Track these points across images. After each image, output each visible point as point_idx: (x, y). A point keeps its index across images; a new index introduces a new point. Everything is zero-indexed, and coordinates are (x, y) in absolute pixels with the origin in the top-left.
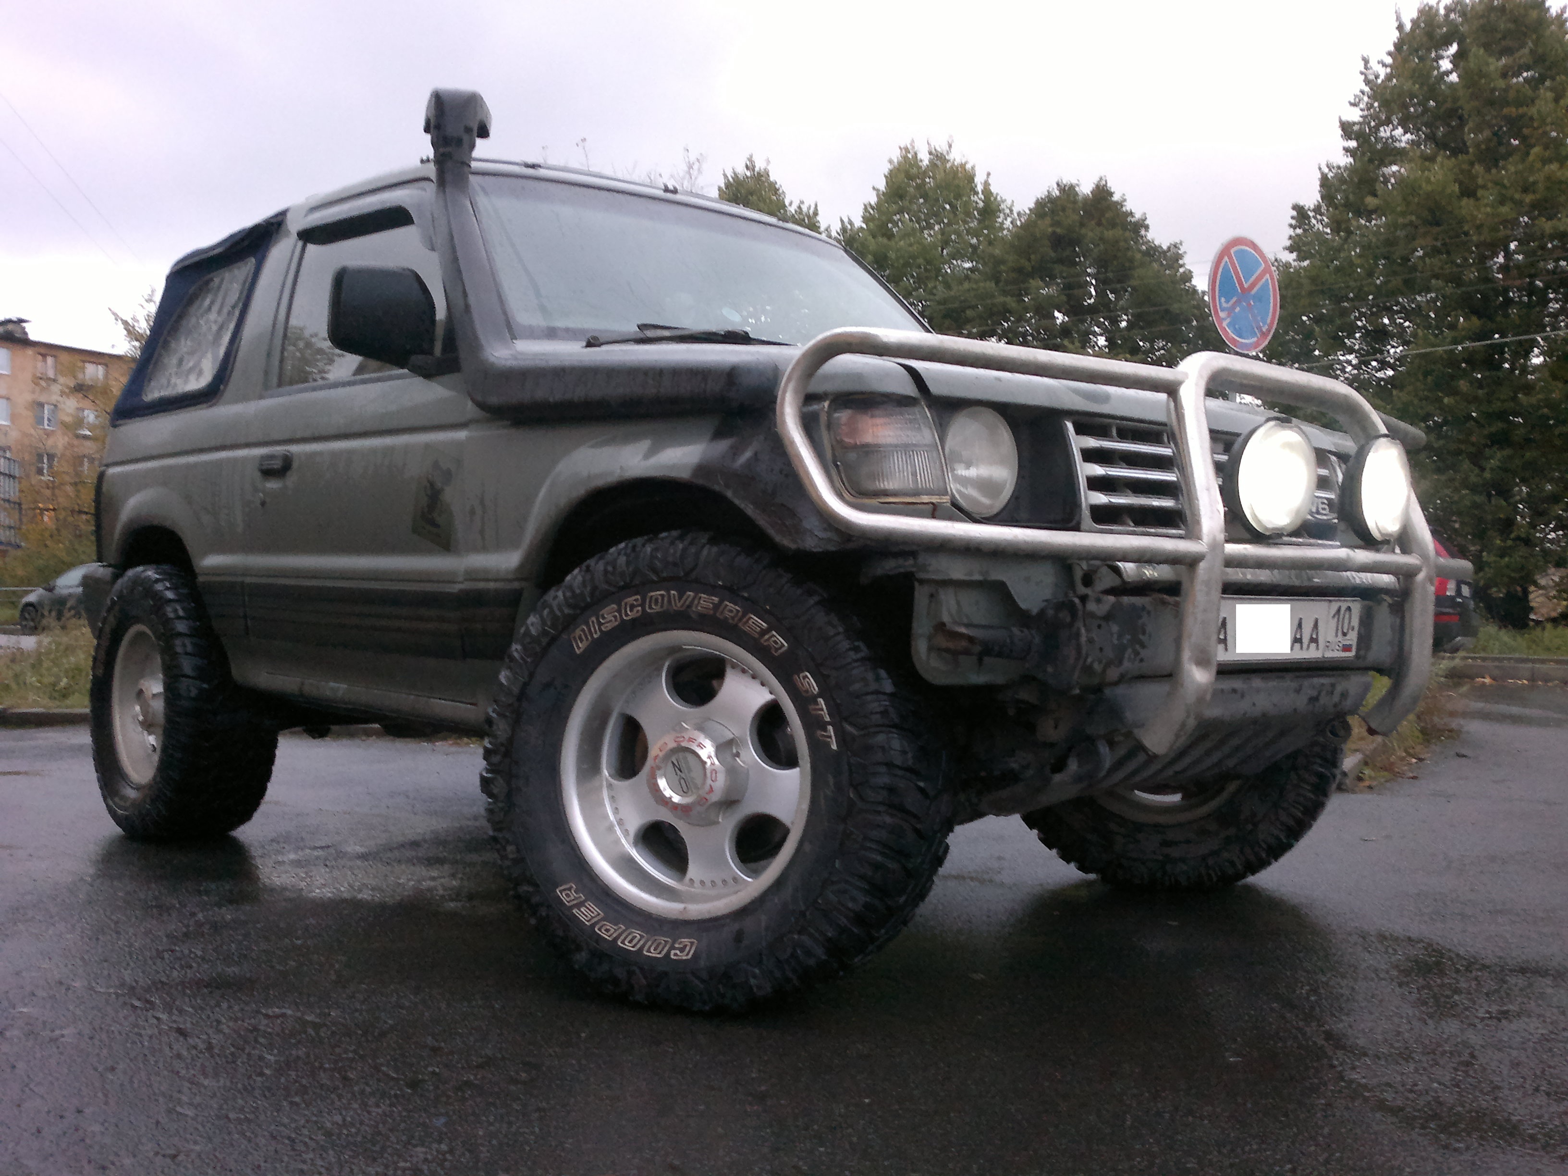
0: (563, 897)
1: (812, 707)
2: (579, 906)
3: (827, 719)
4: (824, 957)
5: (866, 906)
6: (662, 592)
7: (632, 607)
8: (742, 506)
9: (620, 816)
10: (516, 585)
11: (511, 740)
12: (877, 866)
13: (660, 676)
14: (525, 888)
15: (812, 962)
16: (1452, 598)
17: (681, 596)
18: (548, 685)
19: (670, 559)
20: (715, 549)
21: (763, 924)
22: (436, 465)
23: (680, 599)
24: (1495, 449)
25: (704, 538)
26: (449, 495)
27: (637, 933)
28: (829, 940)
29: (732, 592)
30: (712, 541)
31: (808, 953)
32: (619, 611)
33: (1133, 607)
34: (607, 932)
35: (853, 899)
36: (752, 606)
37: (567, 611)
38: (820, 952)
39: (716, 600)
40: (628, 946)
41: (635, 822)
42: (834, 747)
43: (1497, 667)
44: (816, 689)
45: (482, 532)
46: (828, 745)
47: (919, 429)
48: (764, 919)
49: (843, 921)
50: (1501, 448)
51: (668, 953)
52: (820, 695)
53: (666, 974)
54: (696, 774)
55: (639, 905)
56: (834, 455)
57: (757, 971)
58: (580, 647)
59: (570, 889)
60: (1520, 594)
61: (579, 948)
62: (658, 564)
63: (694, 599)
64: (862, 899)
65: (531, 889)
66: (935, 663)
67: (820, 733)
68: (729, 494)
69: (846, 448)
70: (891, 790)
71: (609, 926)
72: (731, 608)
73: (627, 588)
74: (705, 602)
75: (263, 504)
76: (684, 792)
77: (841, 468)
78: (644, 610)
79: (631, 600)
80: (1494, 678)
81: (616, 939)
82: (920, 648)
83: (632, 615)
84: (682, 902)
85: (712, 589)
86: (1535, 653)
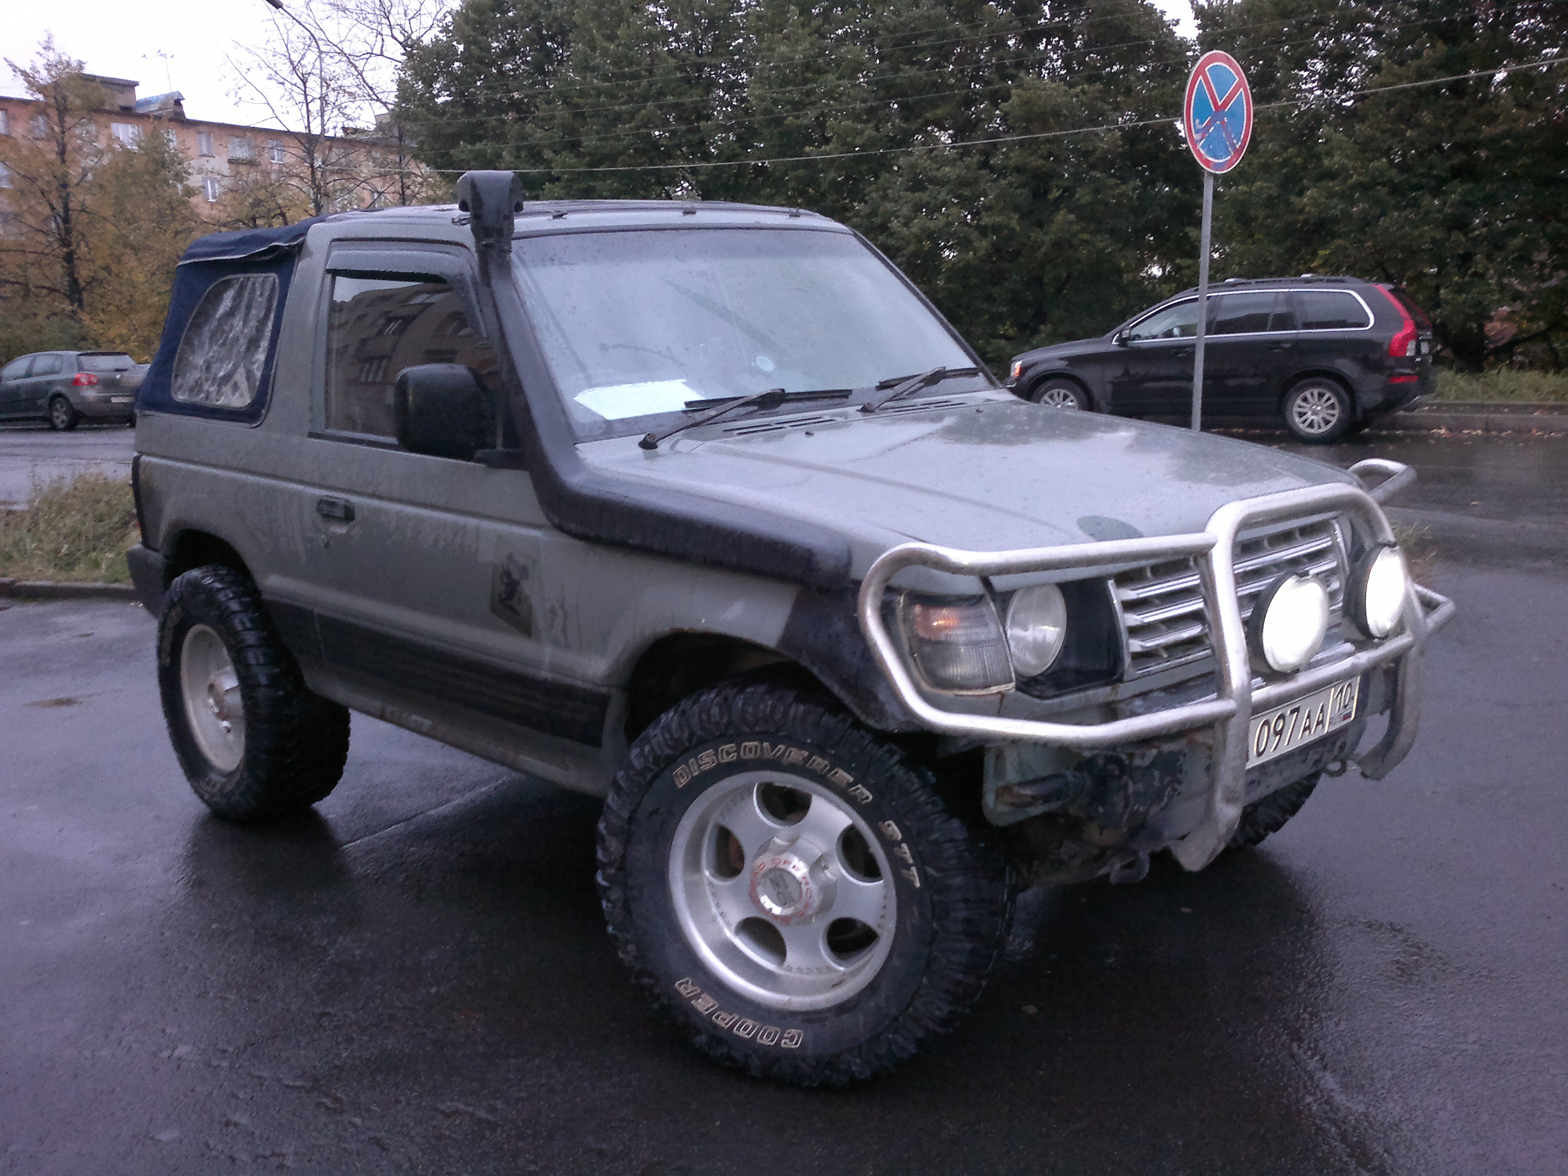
0: (681, 989)
1: (896, 849)
2: (697, 997)
3: (911, 861)
4: (914, 1051)
5: (950, 1012)
6: (756, 743)
7: (728, 754)
8: (828, 684)
9: (721, 910)
10: (604, 690)
11: (624, 857)
12: (959, 983)
13: (751, 794)
14: (646, 981)
15: (905, 1055)
16: (1412, 358)
17: (773, 747)
18: (655, 812)
19: (760, 715)
20: (802, 708)
21: (861, 1023)
22: (510, 557)
23: (772, 750)
24: (1456, 182)
25: (790, 696)
26: (528, 588)
27: (750, 1023)
28: (920, 1039)
29: (819, 749)
30: (798, 700)
31: (902, 1049)
32: (716, 754)
33: (1171, 753)
34: (723, 1020)
35: (940, 1009)
36: (838, 762)
37: (668, 751)
38: (912, 1048)
39: (806, 754)
40: (742, 1033)
41: (737, 916)
42: (918, 885)
43: (1452, 417)
44: (900, 837)
45: (564, 630)
46: (912, 883)
47: (986, 624)
48: (861, 1019)
49: (931, 1025)
50: (1463, 182)
51: (779, 1041)
52: (903, 841)
53: (779, 1059)
54: (792, 889)
55: (748, 995)
56: (911, 648)
57: (858, 1061)
58: (681, 783)
59: (687, 982)
60: (1476, 331)
61: (699, 1032)
62: (750, 719)
63: (785, 751)
64: (946, 1009)
65: (652, 982)
66: (1001, 808)
67: (904, 872)
68: (815, 671)
69: (922, 641)
70: (968, 921)
71: (724, 1015)
72: (819, 763)
73: (723, 738)
74: (796, 755)
75: (327, 545)
76: (783, 904)
77: (918, 660)
78: (738, 755)
79: (727, 747)
80: (1450, 429)
81: (732, 1026)
82: (989, 799)
83: (727, 759)
84: (789, 994)
85: (802, 746)
86: (1490, 398)
